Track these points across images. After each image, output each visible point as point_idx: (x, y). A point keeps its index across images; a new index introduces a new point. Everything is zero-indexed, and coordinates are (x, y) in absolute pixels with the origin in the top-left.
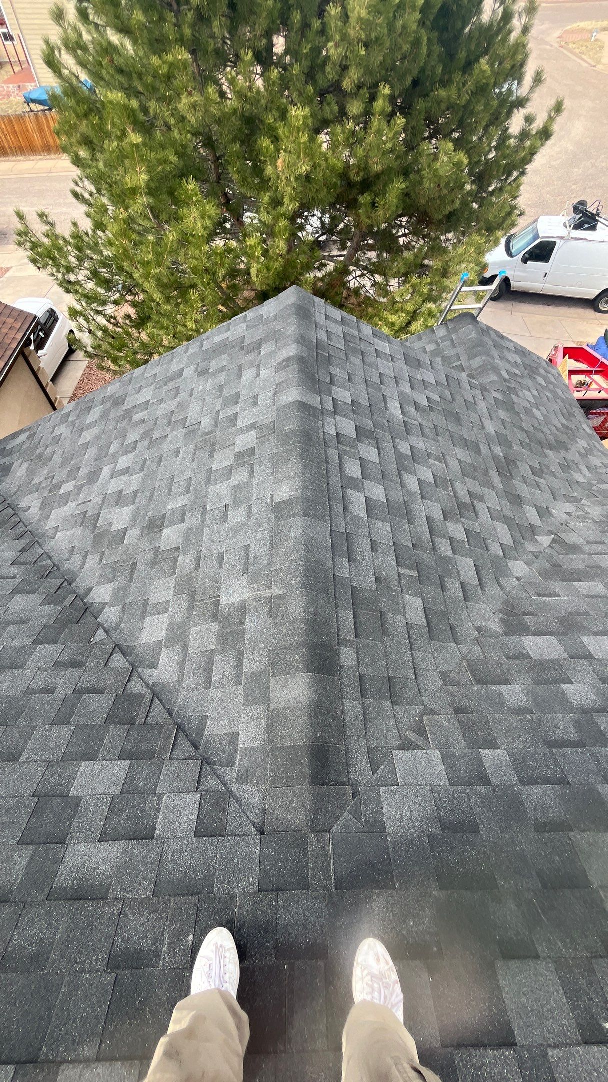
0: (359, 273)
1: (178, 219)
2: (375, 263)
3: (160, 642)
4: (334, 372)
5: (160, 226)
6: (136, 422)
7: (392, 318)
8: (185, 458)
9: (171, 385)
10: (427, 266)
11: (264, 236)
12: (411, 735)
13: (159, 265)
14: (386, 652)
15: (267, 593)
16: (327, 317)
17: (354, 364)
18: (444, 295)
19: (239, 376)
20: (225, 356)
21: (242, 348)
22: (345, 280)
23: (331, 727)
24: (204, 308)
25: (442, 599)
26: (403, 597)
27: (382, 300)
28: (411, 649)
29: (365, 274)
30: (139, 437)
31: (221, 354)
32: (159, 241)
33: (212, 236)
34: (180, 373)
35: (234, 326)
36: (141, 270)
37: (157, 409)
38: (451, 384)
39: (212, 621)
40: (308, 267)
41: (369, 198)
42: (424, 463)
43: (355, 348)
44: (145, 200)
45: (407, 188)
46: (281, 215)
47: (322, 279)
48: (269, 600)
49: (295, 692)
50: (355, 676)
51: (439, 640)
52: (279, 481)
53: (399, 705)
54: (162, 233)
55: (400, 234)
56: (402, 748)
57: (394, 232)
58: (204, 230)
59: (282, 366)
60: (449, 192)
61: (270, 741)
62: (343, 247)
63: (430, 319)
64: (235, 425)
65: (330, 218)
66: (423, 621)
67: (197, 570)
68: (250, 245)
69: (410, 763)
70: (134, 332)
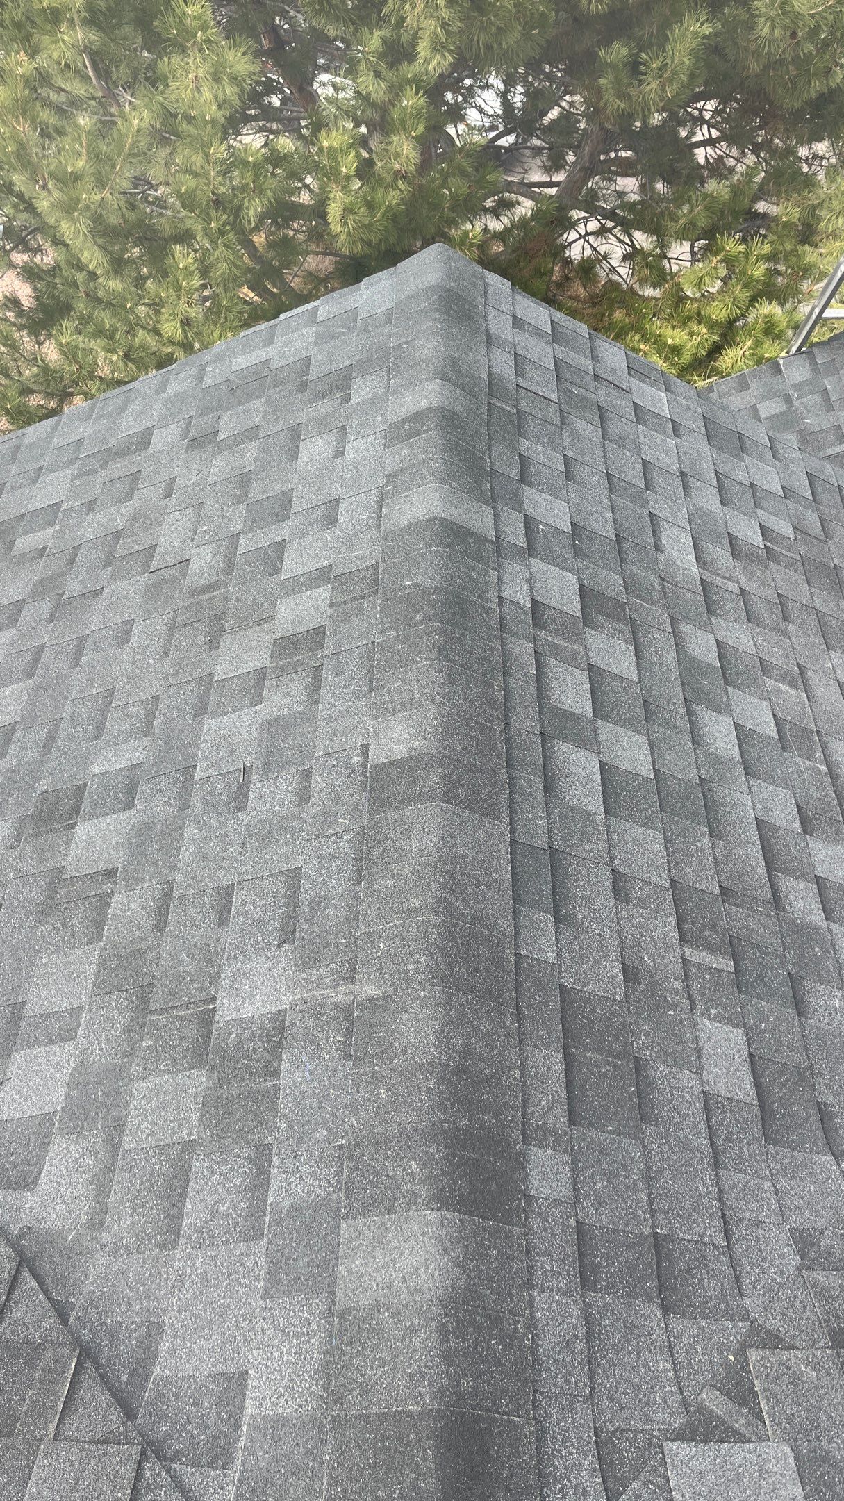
0: (593, 225)
1: (155, 80)
2: (634, 204)
3: (48, 1118)
4: (530, 454)
5: (111, 95)
6: (24, 555)
7: (675, 336)
8: (147, 648)
9: (118, 468)
10: (764, 216)
11: (363, 130)
12: (712, 1400)
13: (101, 183)
14: (648, 1168)
15: (342, 995)
16: (517, 322)
17: (579, 437)
18: (805, 285)
19: (294, 454)
20: (258, 404)
21: (303, 386)
22: (560, 241)
23: (499, 1364)
24: (206, 293)
25: (798, 1036)
26: (695, 1026)
27: (649, 291)
28: (716, 1164)
29: (610, 230)
30: (28, 591)
31: (249, 399)
32: (106, 127)
33: (234, 123)
34: (144, 440)
35: (287, 332)
36: (56, 194)
37: (79, 525)
38: (823, 497)
39: (191, 1067)
40: (471, 208)
41: (624, 51)
42: (750, 686)
43: (584, 398)
44: (80, 35)
45: (716, 34)
46: (409, 82)
47: (501, 236)
48: (347, 1013)
49: (406, 1263)
50: (565, 1227)
51: (790, 1145)
52: (383, 711)
53: (683, 1315)
54: (114, 110)
55: (698, 138)
56: (690, 1434)
57: (683, 133)
58: (220, 107)
59: (398, 434)
60: (817, 50)
61: (335, 1398)
62: (556, 164)
63: (768, 342)
64: (277, 571)
65: (525, 94)
66: (745, 1090)
67: (161, 930)
68: (330, 147)
69: (711, 1477)
70: (26, 341)
